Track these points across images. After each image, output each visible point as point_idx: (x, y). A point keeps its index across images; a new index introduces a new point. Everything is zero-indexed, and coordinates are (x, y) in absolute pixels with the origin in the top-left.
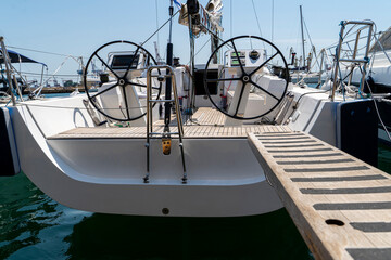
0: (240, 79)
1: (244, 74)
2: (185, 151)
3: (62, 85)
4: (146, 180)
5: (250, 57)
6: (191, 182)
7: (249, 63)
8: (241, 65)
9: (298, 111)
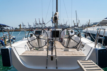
0: (69, 38)
1: (69, 37)
2: (57, 60)
3: (14, 29)
4: (47, 68)
5: (71, 32)
6: (59, 68)
7: (71, 34)
8: (69, 34)
9: (84, 48)
